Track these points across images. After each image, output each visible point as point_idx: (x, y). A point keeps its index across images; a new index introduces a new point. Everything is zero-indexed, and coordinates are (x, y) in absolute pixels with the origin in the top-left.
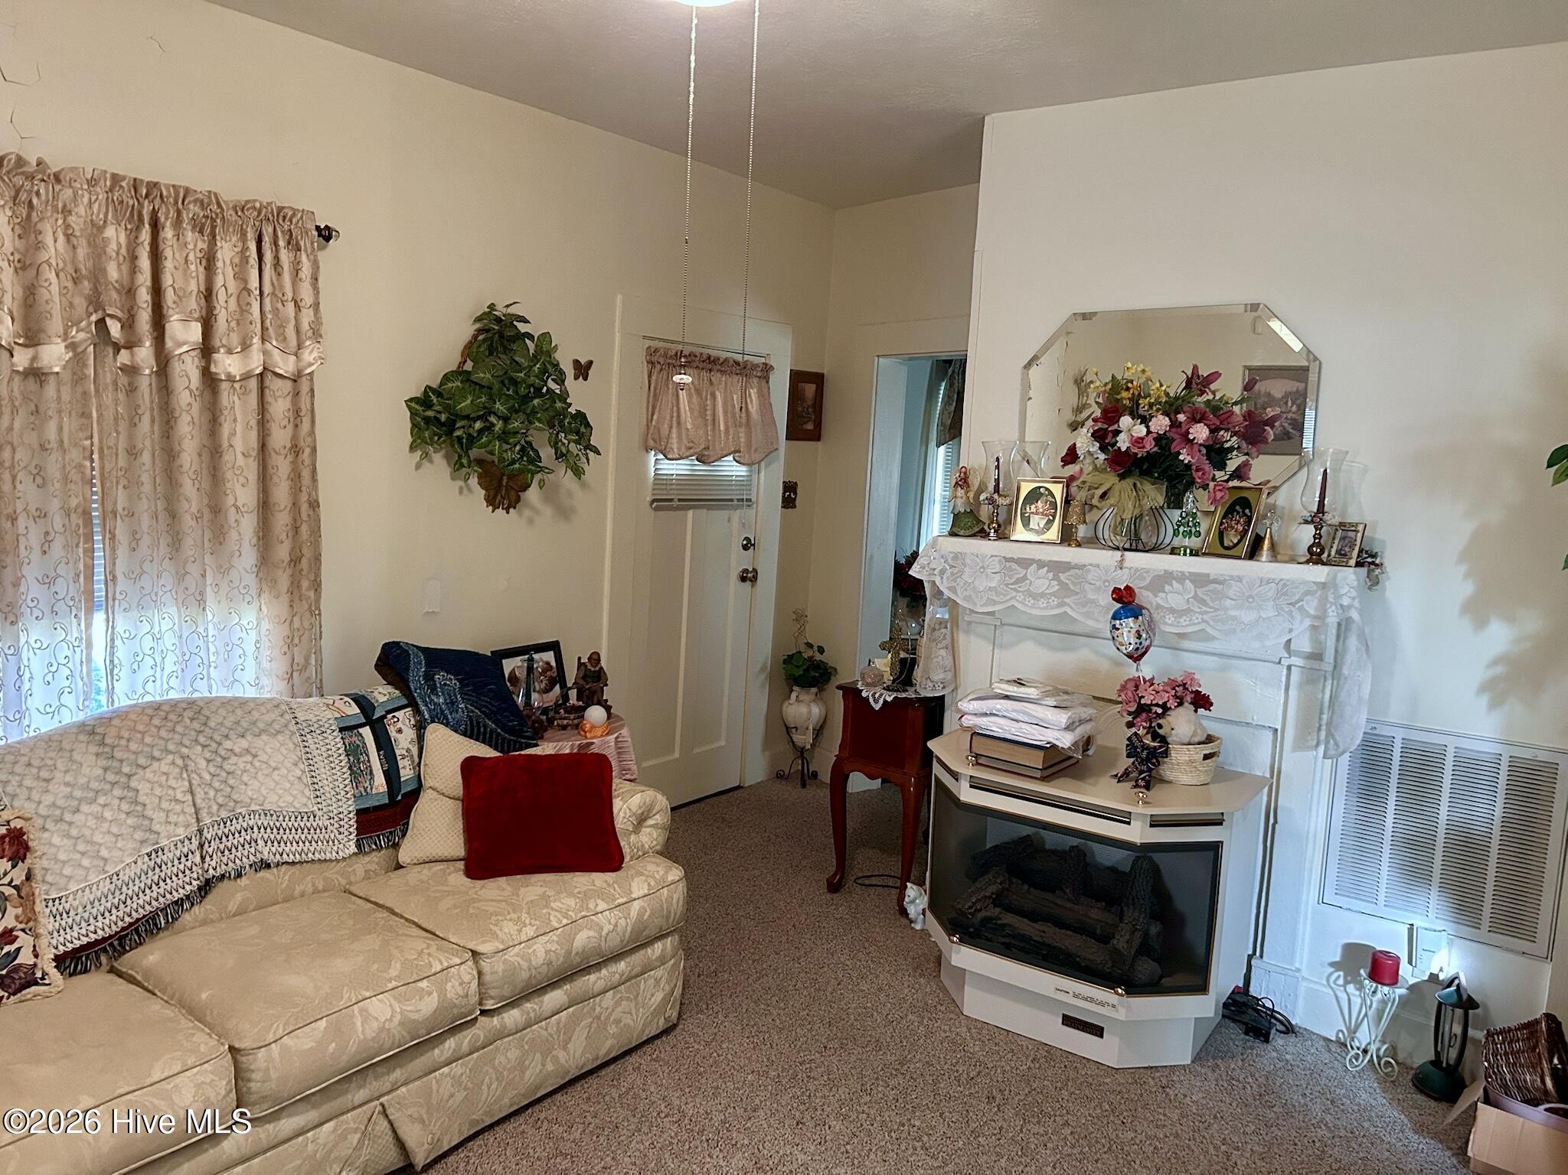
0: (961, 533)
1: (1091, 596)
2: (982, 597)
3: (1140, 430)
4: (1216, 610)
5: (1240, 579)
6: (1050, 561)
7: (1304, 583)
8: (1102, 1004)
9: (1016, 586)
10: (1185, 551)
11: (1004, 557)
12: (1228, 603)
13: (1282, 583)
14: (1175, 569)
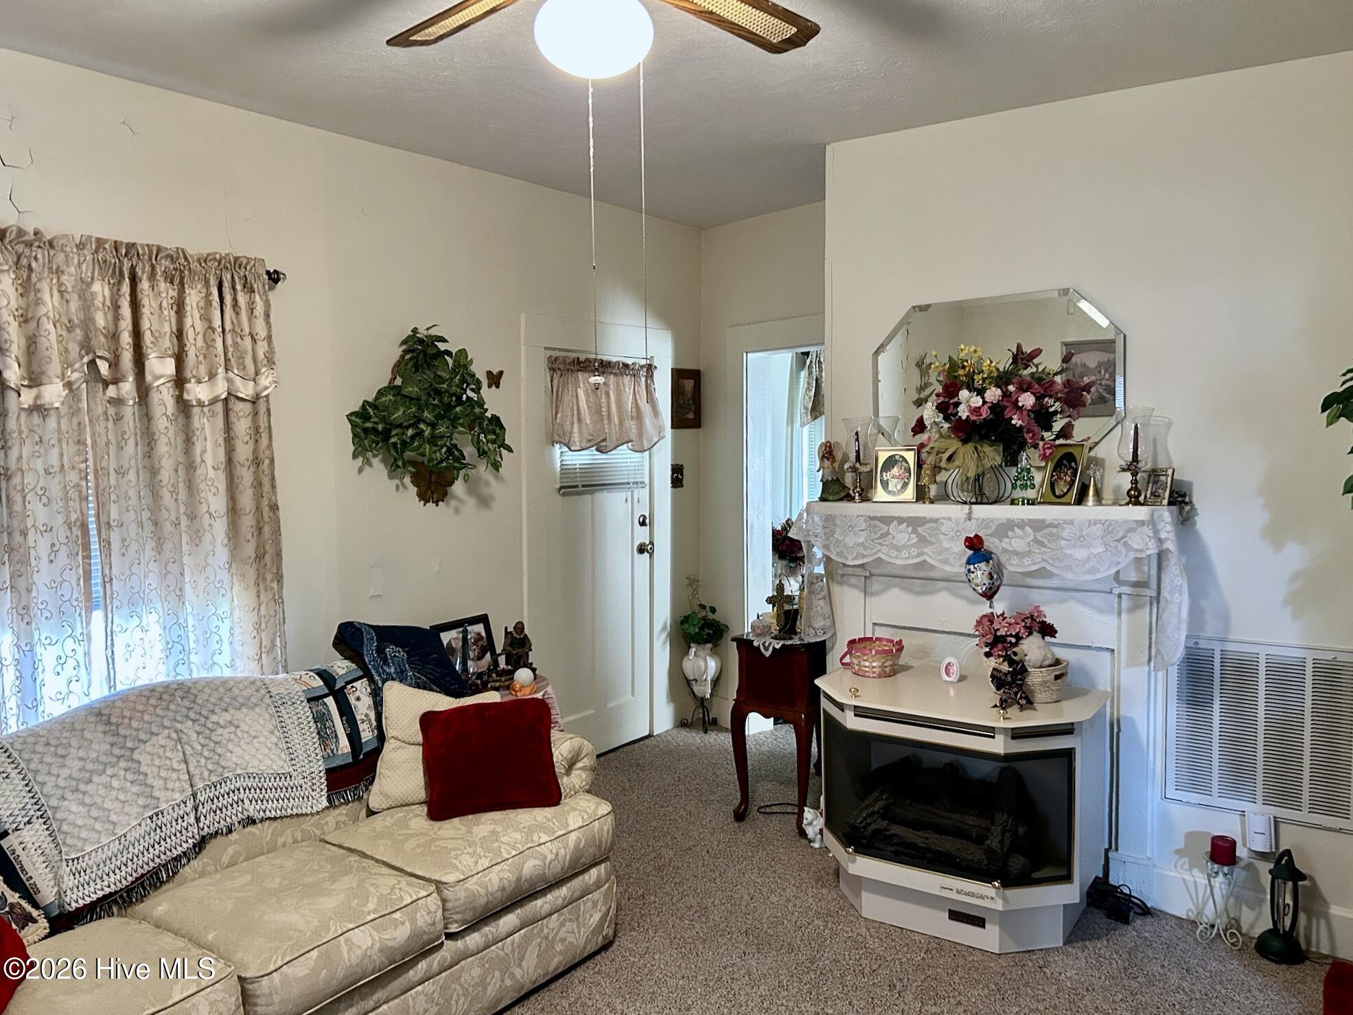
0: (831, 498)
1: (945, 545)
2: (852, 552)
3: (977, 401)
4: (1053, 550)
5: (1071, 522)
6: (908, 518)
7: (1126, 522)
8: (982, 897)
9: (881, 541)
10: (1023, 501)
11: (869, 517)
12: (1063, 543)
13: (1107, 523)
14: (1015, 517)
